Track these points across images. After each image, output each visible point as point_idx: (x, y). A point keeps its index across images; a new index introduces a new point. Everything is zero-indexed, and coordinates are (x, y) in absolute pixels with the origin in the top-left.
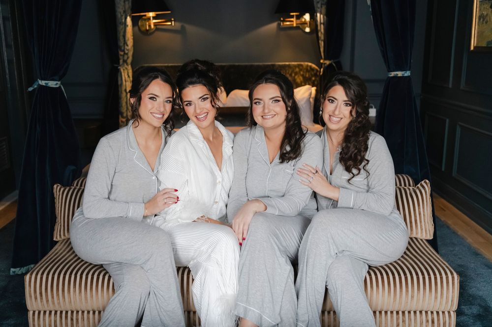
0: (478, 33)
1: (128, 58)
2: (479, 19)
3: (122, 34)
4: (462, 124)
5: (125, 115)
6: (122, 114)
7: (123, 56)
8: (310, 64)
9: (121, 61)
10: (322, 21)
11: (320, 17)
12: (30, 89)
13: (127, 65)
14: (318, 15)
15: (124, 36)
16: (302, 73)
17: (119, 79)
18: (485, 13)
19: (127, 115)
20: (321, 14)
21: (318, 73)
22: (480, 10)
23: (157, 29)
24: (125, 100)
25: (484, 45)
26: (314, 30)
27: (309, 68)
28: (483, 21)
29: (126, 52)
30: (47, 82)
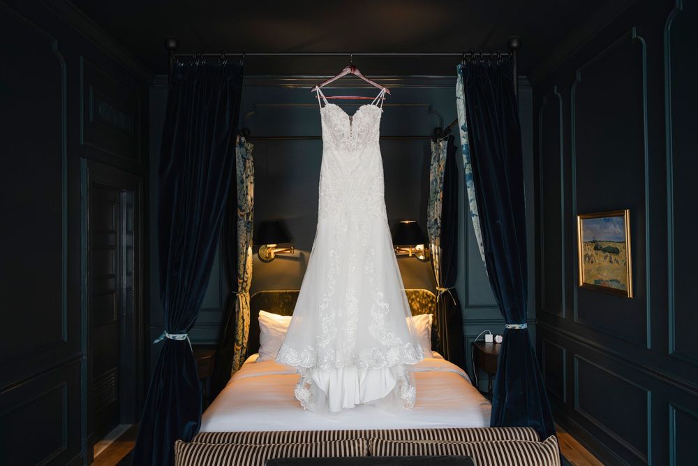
0: (585, 270)
1: (246, 285)
2: (585, 259)
3: (242, 263)
4: (579, 356)
5: (240, 343)
6: (237, 341)
7: (242, 283)
8: (426, 291)
9: (240, 288)
10: (437, 252)
11: (435, 248)
12: (157, 341)
13: (245, 291)
14: (433, 245)
15: (245, 265)
16: (418, 299)
17: (237, 306)
18: (590, 253)
19: (243, 343)
20: (435, 244)
21: (434, 300)
22: (585, 250)
23: (276, 257)
24: (241, 327)
25: (592, 283)
26: (429, 258)
27: (425, 295)
28: (589, 260)
29: (246, 280)
30: (174, 335)
